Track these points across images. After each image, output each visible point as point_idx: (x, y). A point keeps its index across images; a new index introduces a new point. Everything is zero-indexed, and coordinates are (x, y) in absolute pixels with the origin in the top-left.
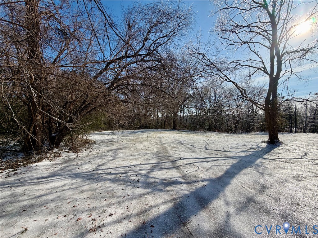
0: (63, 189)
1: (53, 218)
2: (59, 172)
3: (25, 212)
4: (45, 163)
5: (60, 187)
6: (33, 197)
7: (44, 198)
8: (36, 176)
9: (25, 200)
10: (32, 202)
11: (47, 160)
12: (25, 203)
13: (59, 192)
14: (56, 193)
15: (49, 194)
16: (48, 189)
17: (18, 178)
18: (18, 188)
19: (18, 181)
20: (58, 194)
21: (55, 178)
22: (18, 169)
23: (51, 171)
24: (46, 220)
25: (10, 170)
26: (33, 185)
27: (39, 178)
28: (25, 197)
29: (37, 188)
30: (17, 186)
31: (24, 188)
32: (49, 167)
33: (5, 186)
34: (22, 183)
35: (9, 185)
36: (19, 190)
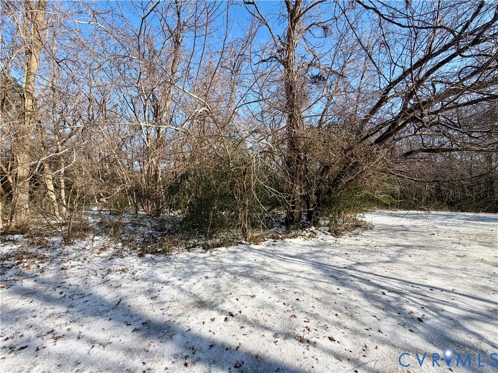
0: (299, 275)
1: (275, 299)
2: (307, 255)
3: (262, 281)
4: (299, 241)
5: (297, 272)
6: (273, 271)
7: (280, 276)
8: (286, 252)
9: (267, 271)
10: (271, 275)
11: (301, 238)
12: (266, 273)
13: (294, 276)
14: (290, 277)
15: (286, 274)
16: (287, 269)
17: (274, 249)
18: (269, 258)
19: (271, 252)
20: (292, 278)
21: (299, 260)
22: (277, 240)
23: (299, 251)
24: (270, 298)
25: (272, 240)
26: (279, 260)
27: (286, 255)
28: (268, 268)
29: (280, 264)
30: (269, 256)
31: (272, 260)
32: (301, 247)
33: (263, 253)
34: (273, 254)
35: (265, 253)
36: (268, 260)
